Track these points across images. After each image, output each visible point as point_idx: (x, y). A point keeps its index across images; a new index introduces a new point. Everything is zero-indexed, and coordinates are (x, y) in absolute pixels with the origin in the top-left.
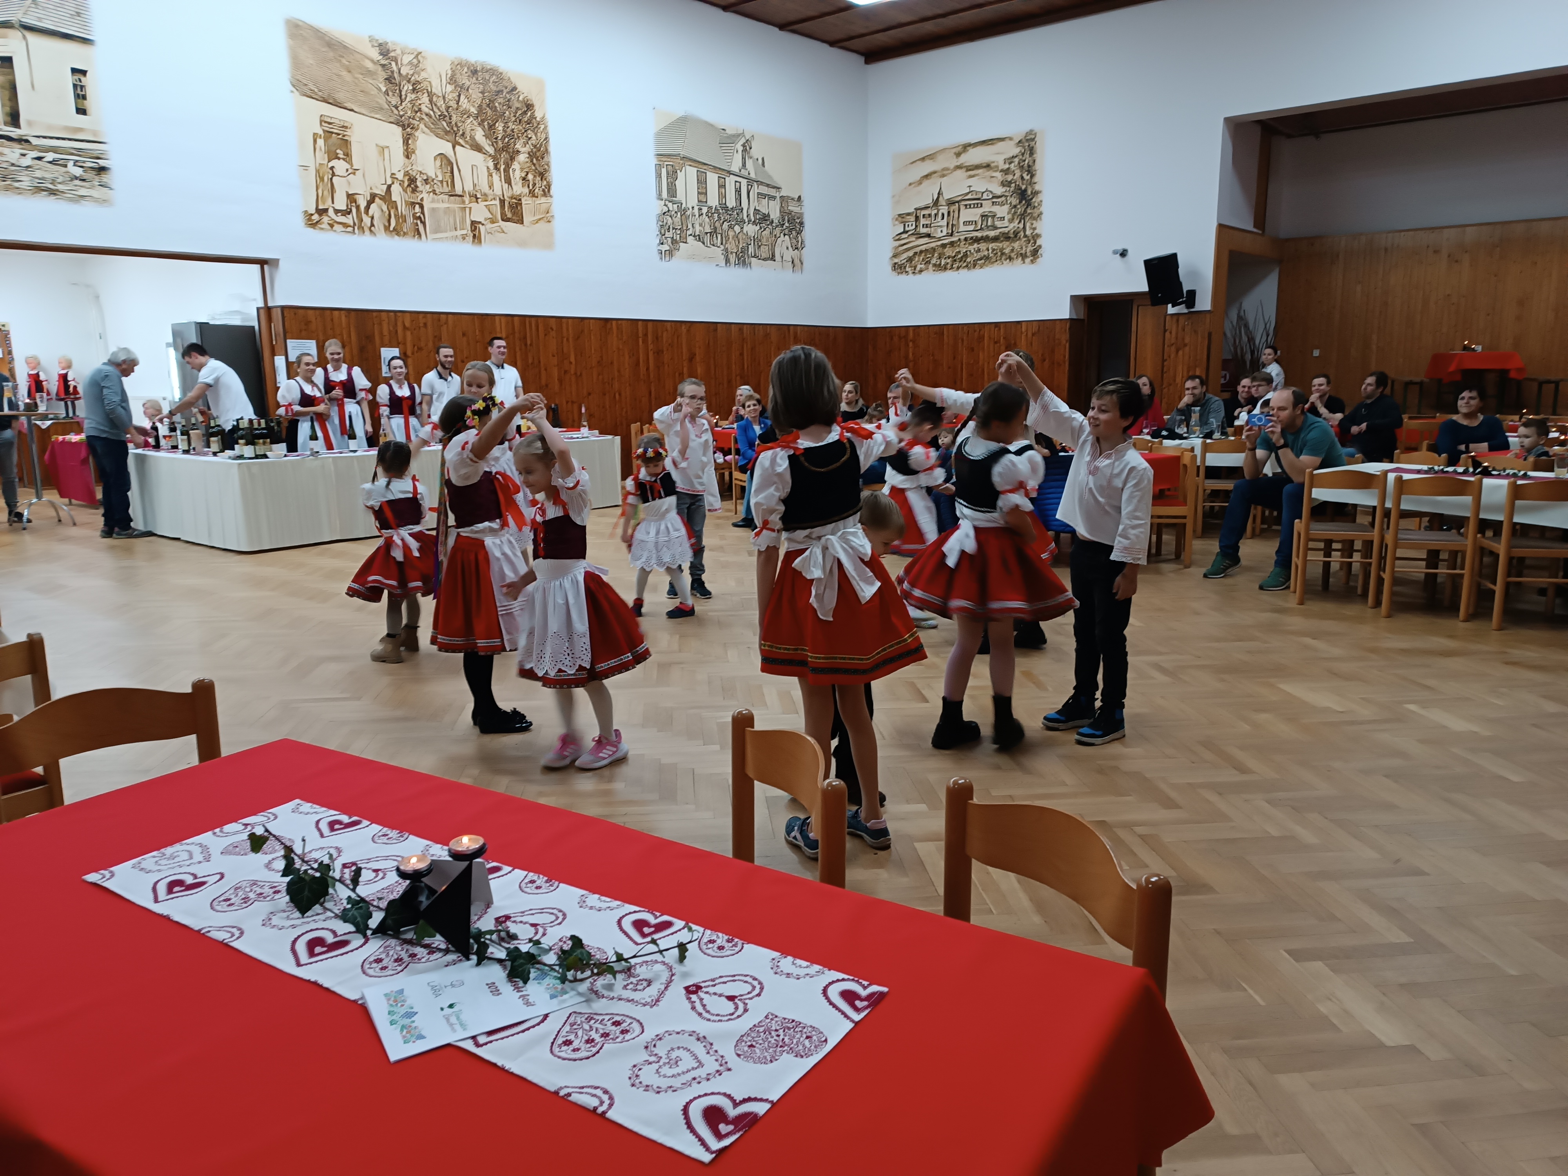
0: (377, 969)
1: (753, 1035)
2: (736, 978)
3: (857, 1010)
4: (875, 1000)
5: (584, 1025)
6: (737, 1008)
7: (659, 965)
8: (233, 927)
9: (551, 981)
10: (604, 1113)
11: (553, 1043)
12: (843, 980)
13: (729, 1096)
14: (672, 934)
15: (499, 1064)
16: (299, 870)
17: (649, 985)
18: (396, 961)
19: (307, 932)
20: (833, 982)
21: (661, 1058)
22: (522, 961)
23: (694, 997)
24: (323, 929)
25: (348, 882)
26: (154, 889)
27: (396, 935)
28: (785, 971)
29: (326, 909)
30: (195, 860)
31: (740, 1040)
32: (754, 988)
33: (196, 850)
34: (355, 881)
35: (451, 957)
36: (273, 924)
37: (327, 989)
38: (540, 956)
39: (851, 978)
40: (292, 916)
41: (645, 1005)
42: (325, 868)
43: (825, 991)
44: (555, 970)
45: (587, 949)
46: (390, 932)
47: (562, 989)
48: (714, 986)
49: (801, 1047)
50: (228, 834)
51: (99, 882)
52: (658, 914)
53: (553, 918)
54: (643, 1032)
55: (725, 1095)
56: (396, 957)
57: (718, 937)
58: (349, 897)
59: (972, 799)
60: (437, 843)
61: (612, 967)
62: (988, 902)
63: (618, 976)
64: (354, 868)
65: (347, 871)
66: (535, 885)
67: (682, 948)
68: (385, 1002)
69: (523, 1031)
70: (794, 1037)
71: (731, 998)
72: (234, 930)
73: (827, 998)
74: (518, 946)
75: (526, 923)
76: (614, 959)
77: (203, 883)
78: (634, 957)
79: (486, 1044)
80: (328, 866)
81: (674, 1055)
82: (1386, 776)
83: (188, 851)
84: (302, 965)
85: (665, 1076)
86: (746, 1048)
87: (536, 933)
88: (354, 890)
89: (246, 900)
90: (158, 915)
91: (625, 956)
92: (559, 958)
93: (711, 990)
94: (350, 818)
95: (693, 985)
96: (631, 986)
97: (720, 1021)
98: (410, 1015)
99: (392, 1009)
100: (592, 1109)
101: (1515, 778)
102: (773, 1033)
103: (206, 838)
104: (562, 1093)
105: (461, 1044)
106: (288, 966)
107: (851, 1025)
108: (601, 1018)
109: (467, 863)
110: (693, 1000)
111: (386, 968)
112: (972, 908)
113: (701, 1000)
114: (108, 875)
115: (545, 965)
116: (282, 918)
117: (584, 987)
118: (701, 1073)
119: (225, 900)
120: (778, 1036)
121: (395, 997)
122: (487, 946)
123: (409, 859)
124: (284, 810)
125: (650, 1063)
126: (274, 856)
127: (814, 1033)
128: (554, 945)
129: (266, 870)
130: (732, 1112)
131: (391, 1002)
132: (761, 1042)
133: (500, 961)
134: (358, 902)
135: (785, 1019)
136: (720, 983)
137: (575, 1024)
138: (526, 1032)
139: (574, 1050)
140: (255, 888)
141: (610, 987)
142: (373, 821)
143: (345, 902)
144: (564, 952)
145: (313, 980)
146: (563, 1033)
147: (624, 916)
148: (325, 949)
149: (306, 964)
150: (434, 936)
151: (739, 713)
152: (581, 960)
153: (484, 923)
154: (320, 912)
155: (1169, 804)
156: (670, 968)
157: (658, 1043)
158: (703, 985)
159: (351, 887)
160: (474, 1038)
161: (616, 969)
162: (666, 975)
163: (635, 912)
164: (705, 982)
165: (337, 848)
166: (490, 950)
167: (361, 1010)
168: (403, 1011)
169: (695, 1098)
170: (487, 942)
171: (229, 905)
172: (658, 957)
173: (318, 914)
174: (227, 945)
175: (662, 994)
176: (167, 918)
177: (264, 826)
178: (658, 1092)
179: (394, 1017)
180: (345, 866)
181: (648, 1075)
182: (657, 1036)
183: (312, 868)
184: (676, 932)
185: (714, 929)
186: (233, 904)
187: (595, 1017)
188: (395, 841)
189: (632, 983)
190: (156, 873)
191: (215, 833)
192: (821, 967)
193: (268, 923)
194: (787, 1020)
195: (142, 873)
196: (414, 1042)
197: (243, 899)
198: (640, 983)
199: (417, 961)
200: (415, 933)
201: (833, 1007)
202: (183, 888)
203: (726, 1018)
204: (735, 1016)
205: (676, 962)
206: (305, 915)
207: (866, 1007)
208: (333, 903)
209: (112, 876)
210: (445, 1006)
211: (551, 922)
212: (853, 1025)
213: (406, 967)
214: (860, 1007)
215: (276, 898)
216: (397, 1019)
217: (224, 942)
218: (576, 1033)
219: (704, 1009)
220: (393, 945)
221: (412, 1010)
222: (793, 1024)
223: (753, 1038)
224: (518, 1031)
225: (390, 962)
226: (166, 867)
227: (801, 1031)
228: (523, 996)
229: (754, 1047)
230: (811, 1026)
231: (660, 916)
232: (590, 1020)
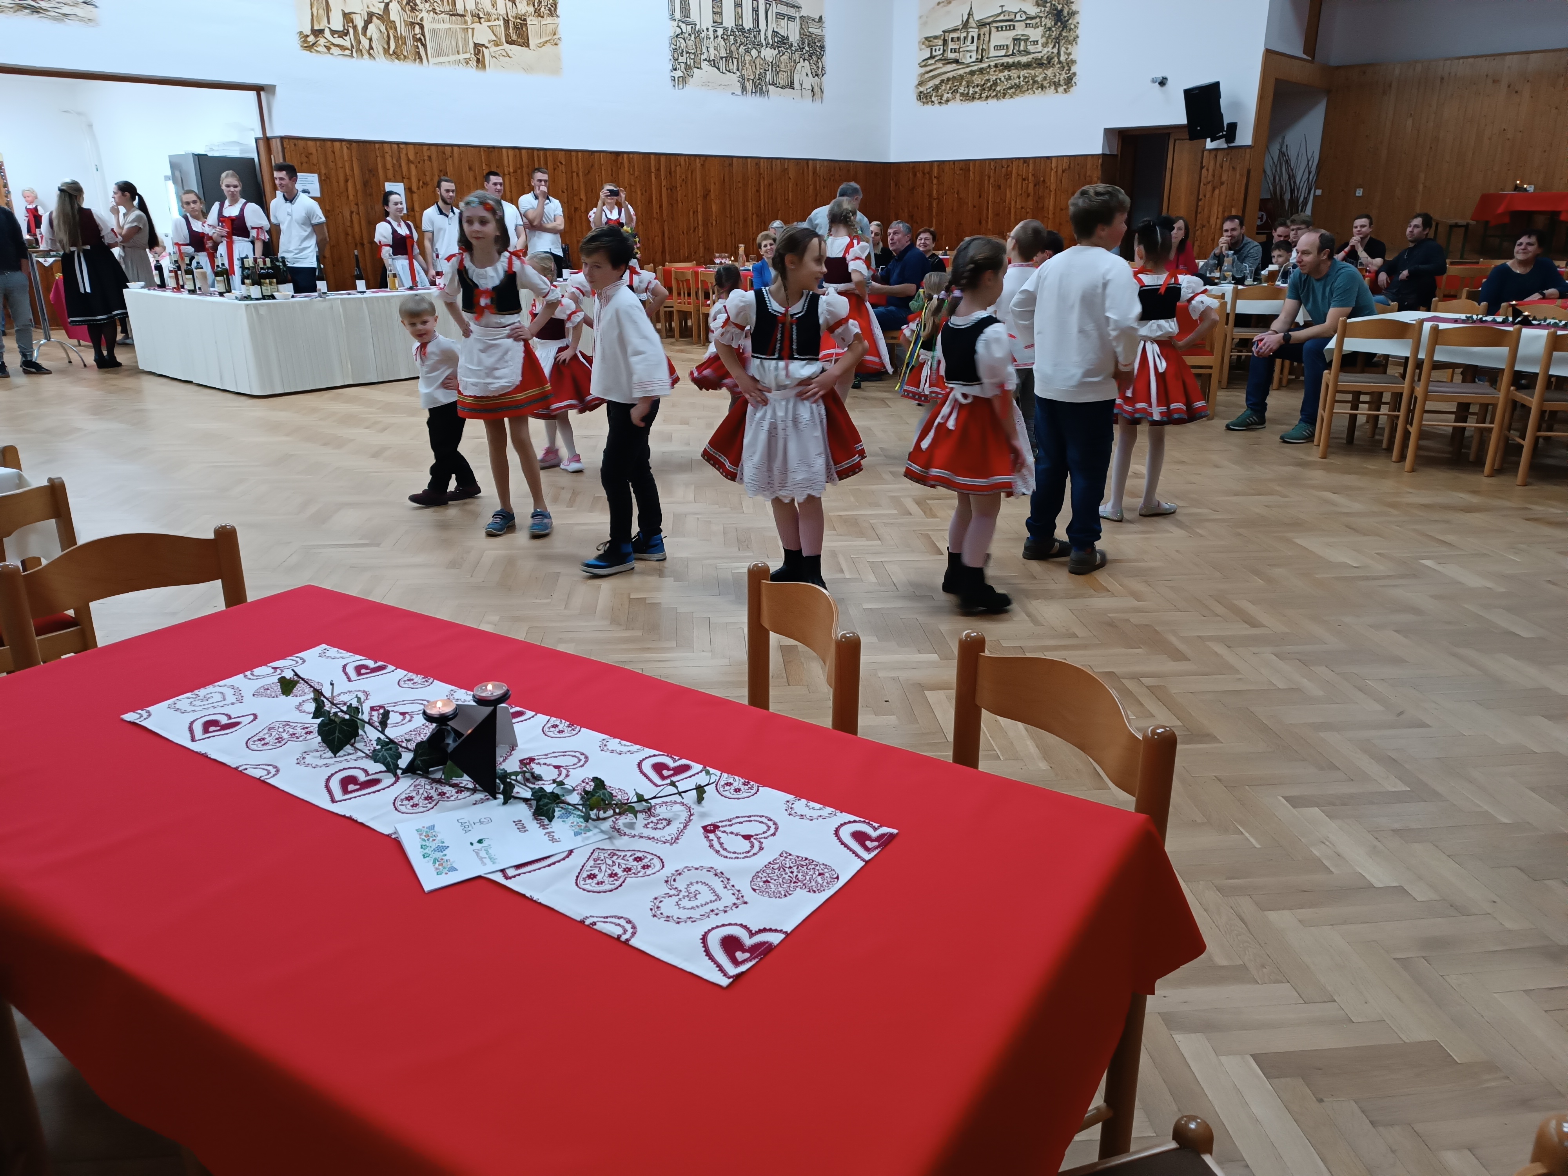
0: (409, 806)
1: (768, 871)
2: (752, 818)
3: (868, 849)
4: (885, 841)
5: (607, 859)
6: (752, 846)
7: (678, 805)
8: (269, 765)
9: (575, 820)
10: (627, 940)
11: (577, 877)
12: (855, 821)
13: (745, 927)
14: (690, 777)
15: (528, 895)
16: (329, 712)
17: (668, 825)
18: (426, 799)
19: (340, 771)
20: (845, 823)
22: (547, 800)
23: (712, 836)
24: (355, 768)
25: (377, 724)
26: (191, 729)
27: (426, 774)
28: (799, 813)
29: (356, 749)
30: (228, 702)
31: (756, 876)
32: (769, 827)
33: (229, 692)
34: (384, 723)
35: (479, 796)
36: (307, 763)
37: (362, 824)
38: (564, 796)
39: (862, 820)
40: (324, 756)
41: (665, 843)
42: (354, 711)
43: (837, 832)
44: (578, 809)
45: (609, 790)
46: (419, 772)
47: (586, 827)
48: (731, 825)
49: (813, 883)
50: (258, 677)
51: (137, 721)
52: (677, 758)
53: (576, 760)
54: (663, 866)
55: (741, 925)
56: (426, 795)
57: (734, 780)
58: (379, 738)
59: (983, 651)
60: (461, 688)
61: (633, 807)
62: (996, 748)
63: (639, 815)
64: (382, 711)
65: (375, 713)
66: (557, 729)
67: (700, 790)
68: (418, 836)
69: (549, 865)
70: (807, 874)
71: (747, 837)
72: (270, 768)
73: (839, 838)
74: (542, 786)
75: (549, 765)
76: (635, 799)
77: (238, 724)
78: (655, 798)
79: (514, 876)
80: (357, 708)
81: (692, 889)
82: (1396, 631)
83: (221, 693)
84: (337, 802)
85: (684, 908)
86: (761, 884)
87: (560, 774)
88: (382, 732)
90: (197, 752)
91: (646, 797)
92: (582, 798)
93: (728, 829)
94: (376, 662)
95: (710, 825)
96: (651, 825)
97: (738, 858)
98: (442, 848)
99: (424, 843)
100: (616, 937)
101: (1525, 634)
102: (787, 870)
103: (237, 680)
104: (587, 922)
105: (489, 876)
106: (323, 802)
107: (863, 864)
108: (623, 854)
109: (492, 708)
110: (710, 838)
111: (417, 805)
112: (981, 753)
113: (719, 838)
114: (145, 715)
115: (569, 804)
116: (315, 757)
117: (606, 825)
118: (720, 905)
119: (259, 740)
120: (792, 872)
121: (427, 832)
122: (513, 786)
123: (435, 702)
124: (311, 655)
125: (671, 896)
126: (304, 697)
127: (826, 870)
128: (577, 786)
129: (298, 711)
130: (748, 942)
131: (424, 837)
132: (775, 878)
133: (526, 800)
134: (387, 744)
135: (798, 857)
136: (736, 823)
137: (598, 859)
138: (552, 866)
139: (598, 884)
140: (287, 729)
141: (631, 826)
142: (398, 667)
143: (375, 743)
144: (587, 792)
145: (348, 815)
146: (588, 867)
147: (644, 760)
148: (358, 787)
149: (341, 801)
150: (462, 776)
151: (755, 565)
152: (603, 800)
153: (509, 764)
154: (351, 752)
155: (1179, 656)
156: (689, 809)
157: (678, 878)
158: (720, 824)
159: (380, 729)
160: (503, 871)
161: (636, 809)
162: (684, 815)
163: (655, 756)
164: (722, 821)
165: (364, 691)
166: (516, 789)
167: (394, 844)
168: (434, 845)
169: (713, 929)
170: (513, 782)
171: (263, 745)
172: (677, 798)
173: (350, 754)
174: (263, 781)
175: (681, 832)
176: (205, 756)
177: (293, 670)
178: (678, 923)
179: (426, 851)
180: (372, 709)
181: (668, 907)
182: (677, 871)
183: (342, 711)
184: (694, 775)
185: (730, 772)
186: (267, 743)
187: (617, 853)
188: (420, 686)
189: (652, 822)
190: (192, 713)
191: (246, 676)
192: (834, 810)
193: (302, 761)
194: (800, 858)
195: (178, 713)
196: (446, 874)
197: (277, 739)
198: (660, 822)
199: (446, 799)
200: (443, 773)
201: (845, 846)
202: (219, 728)
203: (742, 856)
204: (751, 853)
205: (695, 803)
206: (337, 755)
207: (877, 847)
208: (363, 744)
209: (150, 715)
210: (475, 841)
211: (574, 765)
212: (864, 863)
213: (436, 805)
214: (870, 847)
215: (308, 738)
216: (429, 852)
217: (262, 779)
218: (600, 868)
219: (722, 847)
220: (423, 784)
221: (443, 845)
222: (807, 861)
223: (768, 874)
224: (544, 865)
225: (421, 800)
226: (200, 708)
227: (813, 869)
228: (549, 833)
229: (769, 882)
230: (823, 864)
231: (679, 760)
232: (613, 856)
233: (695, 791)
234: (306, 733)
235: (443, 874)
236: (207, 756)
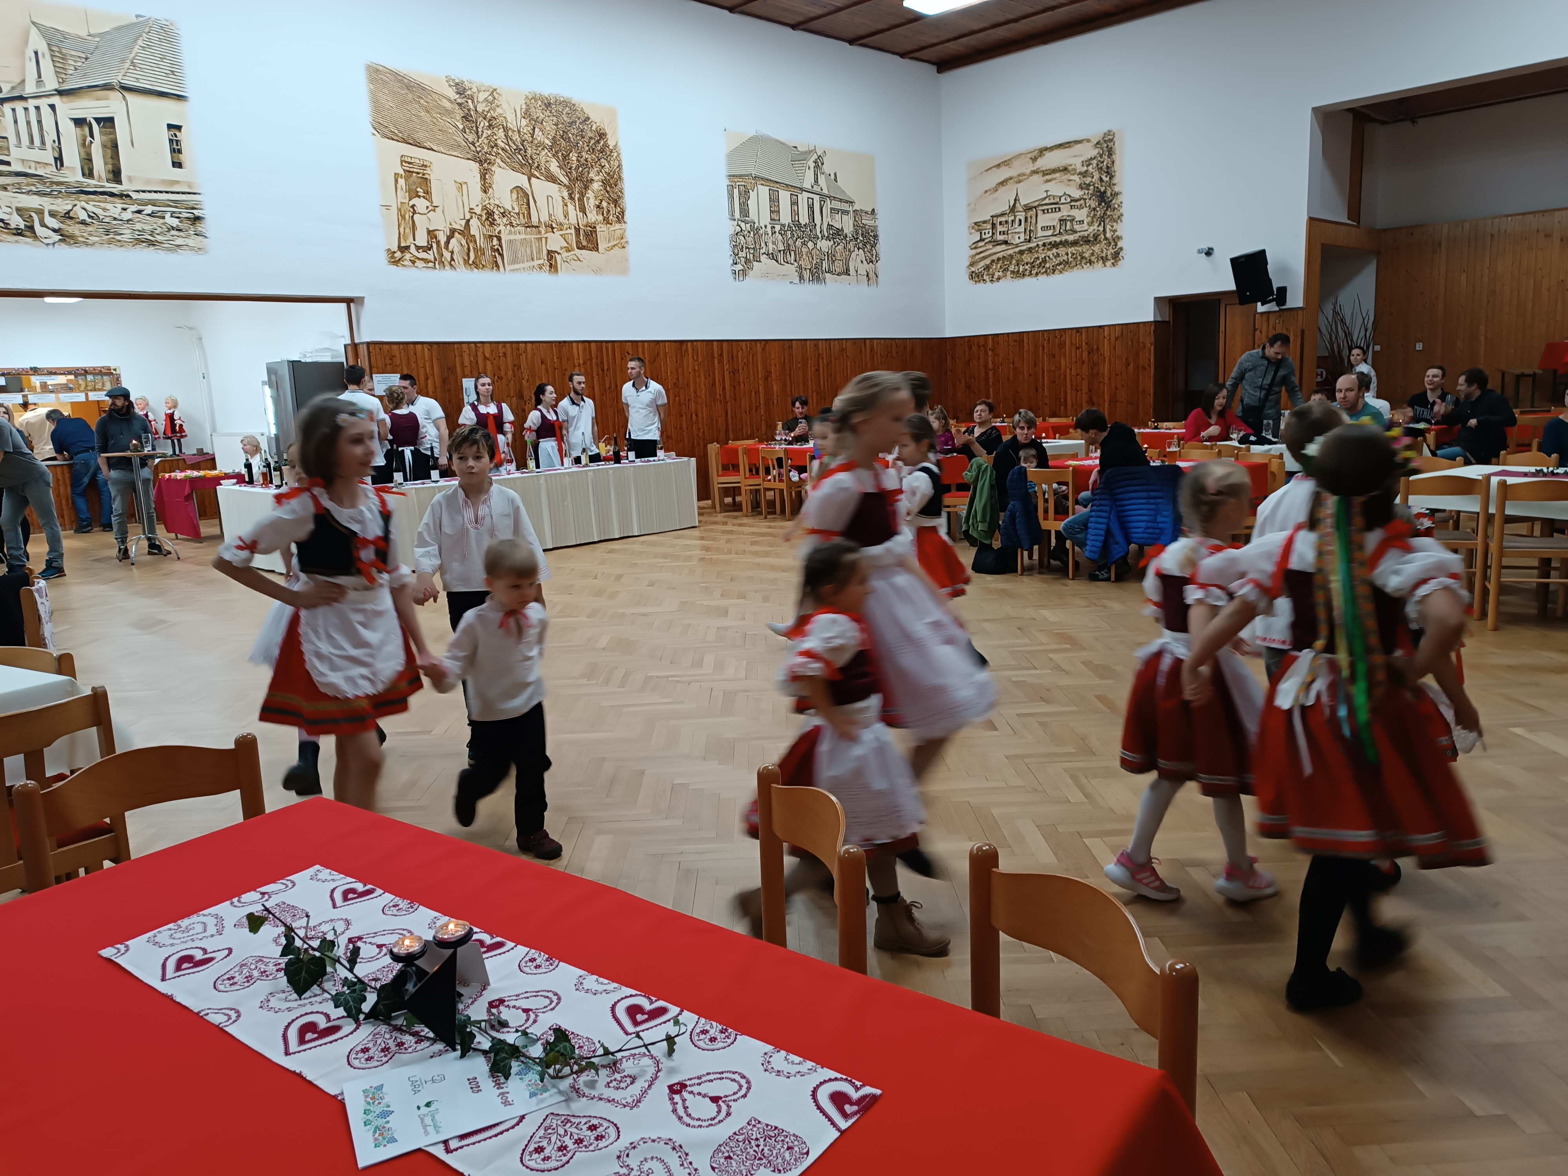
0: (363, 1060)
1: (731, 1144)
2: (724, 1075)
3: (845, 1116)
4: (867, 1104)
5: (559, 1128)
6: (719, 1112)
7: (647, 1057)
8: (231, 1009)
9: (533, 1076)
11: (524, 1150)
12: (836, 1079)
14: (665, 1022)
15: (466, 1174)
16: (299, 948)
17: (632, 1083)
18: (383, 1050)
19: (302, 1016)
20: (825, 1082)
21: (632, 1169)
22: (504, 1055)
23: (677, 1098)
24: (318, 1012)
26: (164, 966)
27: (387, 1020)
28: (776, 1069)
29: (324, 991)
30: (207, 934)
31: (718, 1150)
32: (741, 1086)
33: (211, 922)
34: (354, 960)
35: (440, 1046)
36: (270, 1007)
37: (310, 1082)
38: (525, 1048)
39: (844, 1077)
40: (290, 998)
41: (625, 1106)
42: (328, 945)
43: (814, 1093)
44: (538, 1064)
45: (573, 1041)
46: (381, 1018)
47: (544, 1085)
48: (699, 1084)
49: (780, 1160)
50: (245, 904)
51: (112, 958)
52: (654, 999)
53: (547, 1001)
54: (618, 1138)
56: (383, 1045)
57: (712, 1027)
58: (346, 978)
59: (998, 868)
60: (445, 915)
61: (594, 1063)
63: (603, 1072)
66: (535, 964)
67: (670, 1040)
68: (363, 1097)
69: (496, 1136)
70: (774, 1148)
71: (715, 1100)
72: (232, 1013)
73: (815, 1101)
74: (505, 1035)
75: (518, 1008)
76: (601, 1051)
77: (211, 959)
78: (620, 1050)
79: (456, 1150)
80: (332, 942)
81: (646, 1167)
83: (204, 923)
84: (290, 1054)
86: (722, 1160)
87: (528, 1019)
88: (351, 970)
89: (249, 978)
90: (163, 994)
91: (612, 1050)
92: (545, 1049)
93: (696, 1089)
94: (365, 885)
95: (677, 1084)
96: (614, 1083)
97: (700, 1126)
98: (385, 1114)
99: (368, 1107)
103: (223, 909)
105: (430, 1149)
106: (277, 1056)
107: (837, 1134)
108: (577, 1120)
109: (449, 952)
110: (675, 1101)
111: (372, 1058)
113: (684, 1100)
114: (122, 951)
115: (530, 1058)
116: (280, 1000)
117: (565, 1084)
119: (229, 979)
120: (758, 1146)
121: (374, 1093)
122: (473, 1037)
124: (301, 877)
127: (796, 1143)
128: (542, 1035)
129: (275, 944)
131: (369, 1100)
132: (739, 1153)
133: (485, 1053)
134: (354, 984)
135: (767, 1125)
136: (705, 1081)
137: (550, 1127)
138: (499, 1136)
139: (544, 1160)
140: (260, 965)
141: (592, 1084)
142: (386, 890)
143: (342, 984)
144: (548, 1044)
145: (298, 1071)
146: (536, 1139)
147: (619, 1001)
148: (316, 1035)
149: (294, 1053)
150: (420, 1026)
151: (763, 766)
152: (562, 1054)
153: (474, 1010)
154: (317, 993)
156: (658, 1063)
157: (632, 1153)
158: (688, 1083)
159: (349, 967)
160: (446, 1142)
161: (600, 1064)
162: (652, 1070)
163: (631, 996)
164: (691, 1079)
165: (347, 920)
166: (479, 1038)
167: (339, 1108)
168: (378, 1110)
170: (475, 1030)
171: (231, 985)
172: (643, 1051)
173: (316, 995)
174: (222, 1030)
175: (644, 1093)
176: (170, 998)
177: (263, 905)
179: (369, 1117)
180: (350, 940)
182: (631, 1144)
183: (313, 947)
184: (669, 1020)
185: (708, 1017)
186: (236, 983)
187: (572, 1120)
188: (404, 913)
189: (615, 1080)
190: (169, 947)
191: (232, 903)
192: (814, 1064)
193: (266, 1005)
194: (769, 1127)
195: (156, 947)
196: (385, 1146)
197: (247, 977)
198: (623, 1080)
199: (403, 1051)
200: (406, 1019)
201: (821, 1112)
202: (192, 965)
203: (706, 1123)
204: (716, 1121)
205: (664, 1056)
206: (303, 997)
207: (855, 1113)
208: (332, 983)
209: (127, 951)
210: (422, 1104)
211: (545, 1007)
212: (839, 1134)
213: (391, 1058)
214: (849, 1112)
215: (278, 976)
216: (371, 1119)
217: (220, 1026)
218: (550, 1138)
219: (686, 1112)
220: (383, 1033)
221: (388, 1109)
222: (775, 1132)
223: (731, 1147)
224: (491, 1135)
225: (377, 1052)
226: (178, 941)
227: (783, 1141)
228: (503, 1094)
229: (730, 1158)
230: (794, 1135)
231: (656, 1001)
232: (566, 1123)
233: (665, 1042)
234: (278, 970)
235: (382, 1146)
236: (172, 999)
